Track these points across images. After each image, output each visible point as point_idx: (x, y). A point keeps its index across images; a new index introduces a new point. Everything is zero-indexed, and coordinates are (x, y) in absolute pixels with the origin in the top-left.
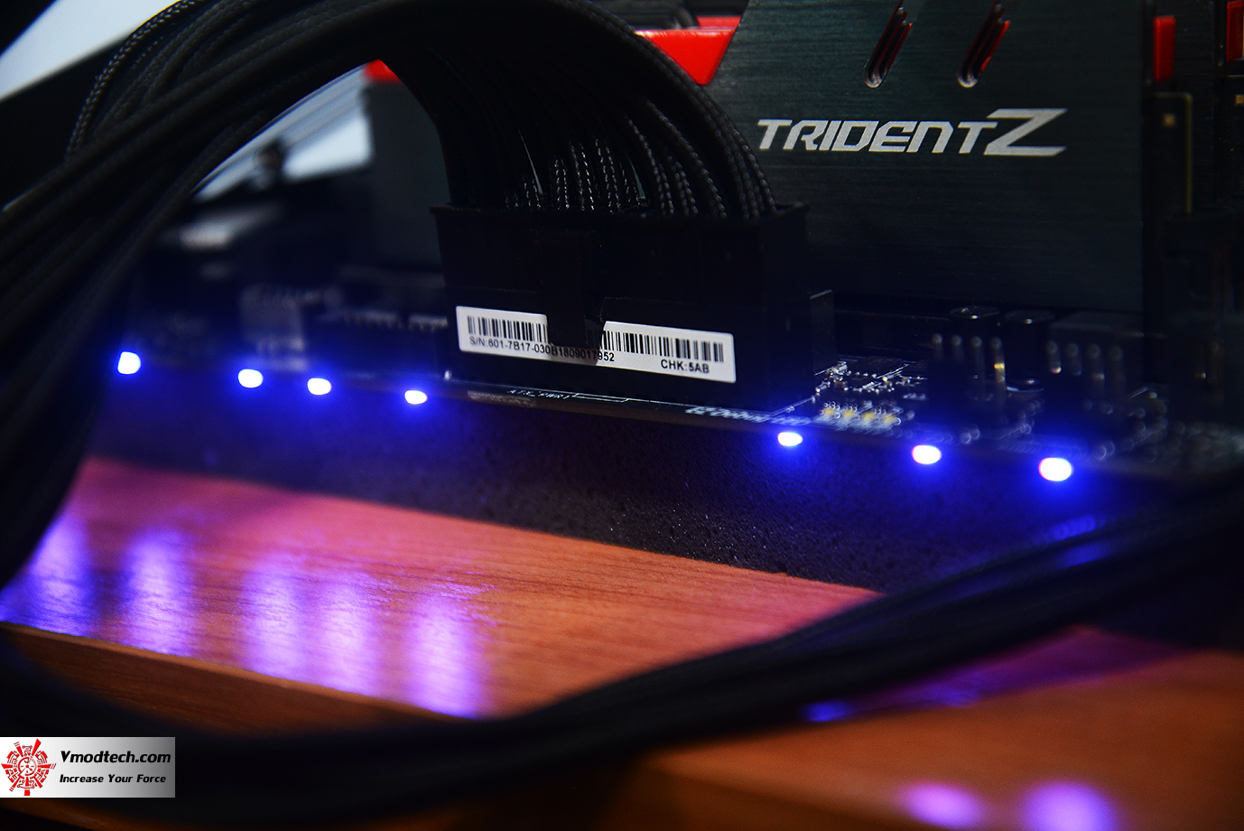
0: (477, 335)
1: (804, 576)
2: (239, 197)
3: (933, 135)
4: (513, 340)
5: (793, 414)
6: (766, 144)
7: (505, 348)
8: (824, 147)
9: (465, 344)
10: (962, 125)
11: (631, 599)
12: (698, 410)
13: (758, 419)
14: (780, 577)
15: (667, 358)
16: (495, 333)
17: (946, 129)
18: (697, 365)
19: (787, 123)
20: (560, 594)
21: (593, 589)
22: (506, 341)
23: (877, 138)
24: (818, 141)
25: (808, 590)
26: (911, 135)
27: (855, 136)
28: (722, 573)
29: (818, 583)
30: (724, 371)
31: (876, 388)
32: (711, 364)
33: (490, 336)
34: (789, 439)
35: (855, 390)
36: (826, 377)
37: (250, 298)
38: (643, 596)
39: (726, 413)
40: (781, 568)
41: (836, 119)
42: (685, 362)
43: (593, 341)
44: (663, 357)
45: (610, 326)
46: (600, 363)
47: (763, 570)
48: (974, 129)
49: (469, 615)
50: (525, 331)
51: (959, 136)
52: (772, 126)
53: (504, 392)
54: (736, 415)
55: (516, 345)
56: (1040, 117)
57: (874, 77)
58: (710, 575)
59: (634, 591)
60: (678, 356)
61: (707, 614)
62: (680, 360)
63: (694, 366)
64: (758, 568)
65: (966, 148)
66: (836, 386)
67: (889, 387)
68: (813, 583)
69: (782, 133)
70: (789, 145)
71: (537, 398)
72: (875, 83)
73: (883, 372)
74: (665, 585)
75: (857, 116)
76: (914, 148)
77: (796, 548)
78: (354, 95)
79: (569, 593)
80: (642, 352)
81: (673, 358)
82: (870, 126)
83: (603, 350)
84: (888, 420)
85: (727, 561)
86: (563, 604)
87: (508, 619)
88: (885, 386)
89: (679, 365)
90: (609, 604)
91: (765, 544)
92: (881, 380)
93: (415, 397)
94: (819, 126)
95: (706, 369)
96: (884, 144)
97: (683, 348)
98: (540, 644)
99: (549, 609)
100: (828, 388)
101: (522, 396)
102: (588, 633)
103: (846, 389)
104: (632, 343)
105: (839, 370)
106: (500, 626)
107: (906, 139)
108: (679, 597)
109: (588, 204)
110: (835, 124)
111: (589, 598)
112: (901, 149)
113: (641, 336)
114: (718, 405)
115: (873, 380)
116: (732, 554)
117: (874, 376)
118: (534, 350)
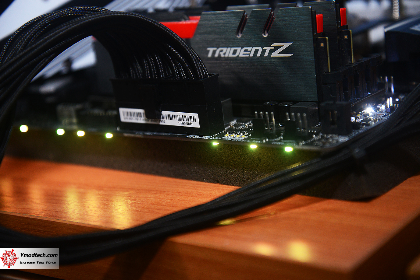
0: (126, 116)
1: (224, 184)
2: (58, 76)
3: (256, 51)
4: (136, 117)
5: (217, 136)
6: (210, 55)
7: (134, 120)
8: (226, 55)
9: (123, 119)
10: (264, 48)
11: (173, 193)
12: (189, 136)
13: (206, 138)
14: (217, 185)
15: (180, 121)
16: (131, 115)
17: (260, 49)
18: (189, 123)
19: (215, 49)
20: (152, 193)
21: (162, 191)
22: (134, 118)
23: (241, 52)
24: (225, 54)
25: (225, 188)
26: (250, 51)
27: (235, 52)
28: (201, 185)
29: (228, 186)
30: (196, 124)
31: (243, 127)
32: (193, 122)
33: (129, 117)
34: (215, 144)
35: (237, 128)
36: (229, 125)
37: (60, 108)
38: (176, 192)
39: (198, 137)
40: (218, 182)
41: (229, 47)
42: (186, 122)
43: (159, 117)
44: (179, 121)
45: (164, 112)
46: (161, 123)
47: (213, 183)
48: (268, 49)
49: (124, 201)
50: (139, 115)
51: (264, 51)
52: (211, 50)
53: (134, 133)
54: (200, 138)
55: (137, 119)
56: (286, 45)
57: (239, 34)
58: (197, 185)
59: (174, 191)
60: (183, 120)
61: (194, 196)
62: (184, 122)
63: (188, 123)
64: (211, 182)
65: (266, 55)
66: (231, 127)
67: (247, 127)
68: (227, 186)
69: (214, 52)
70: (216, 55)
71: (144, 135)
72: (239, 37)
73: (246, 122)
74: (183, 189)
75: (235, 46)
76: (252, 55)
77: (221, 176)
78: (90, 44)
79: (155, 193)
80: (173, 120)
81: (182, 121)
82: (239, 49)
83: (162, 119)
84: (244, 137)
85: (202, 180)
86: (152, 196)
87: (136, 201)
88: (246, 127)
89: (184, 123)
90: (166, 195)
91: (213, 175)
92: (245, 125)
93: (109, 136)
94: (225, 49)
95: (191, 124)
96: (243, 54)
97: (184, 118)
98: (143, 208)
99: (148, 198)
100: (229, 128)
101: (139, 135)
102: (158, 204)
103: (234, 128)
104: (170, 117)
105: (234, 122)
106: (133, 203)
107: (249, 53)
108: (187, 192)
109: (155, 76)
110: (229, 49)
111: (160, 194)
112: (248, 56)
113: (172, 115)
114: (195, 135)
115: (243, 125)
116: (203, 178)
117: (243, 124)
118: (142, 120)
